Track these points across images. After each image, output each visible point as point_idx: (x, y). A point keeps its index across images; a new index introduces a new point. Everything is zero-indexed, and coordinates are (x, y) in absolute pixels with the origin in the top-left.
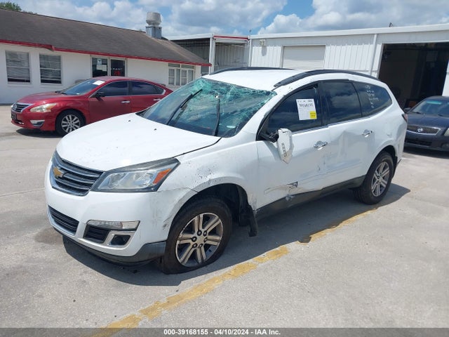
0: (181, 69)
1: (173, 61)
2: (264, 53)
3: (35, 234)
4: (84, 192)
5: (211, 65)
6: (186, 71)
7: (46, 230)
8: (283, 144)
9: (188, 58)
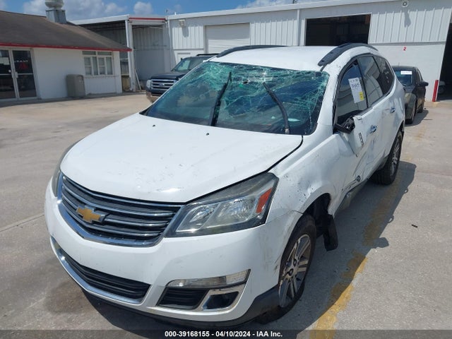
0: (98, 56)
1: (87, 47)
2: (186, 33)
3: (42, 300)
4: (152, 241)
5: (130, 50)
6: (103, 59)
7: (53, 291)
8: (360, 134)
9: (102, 43)
